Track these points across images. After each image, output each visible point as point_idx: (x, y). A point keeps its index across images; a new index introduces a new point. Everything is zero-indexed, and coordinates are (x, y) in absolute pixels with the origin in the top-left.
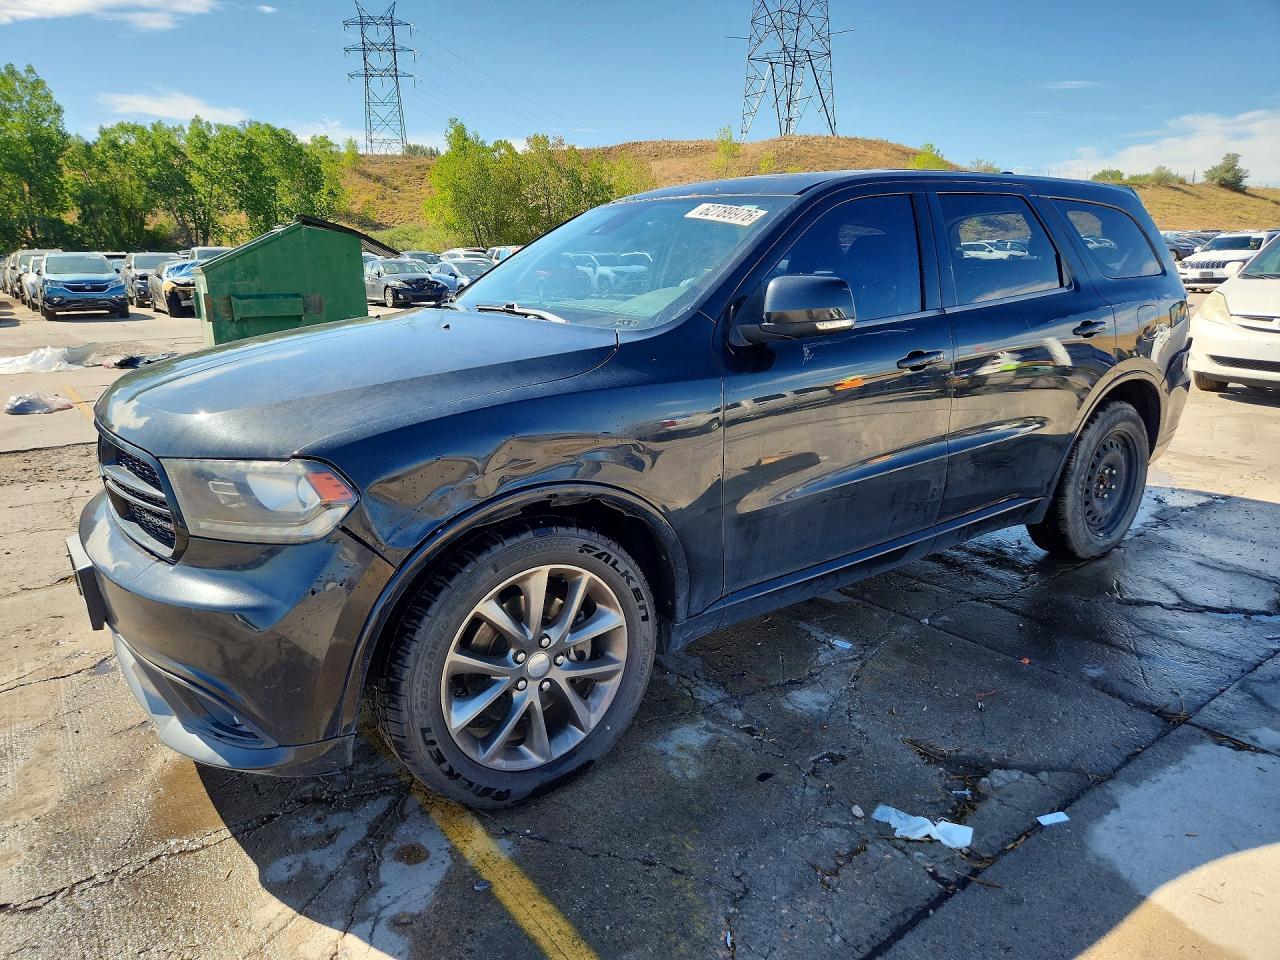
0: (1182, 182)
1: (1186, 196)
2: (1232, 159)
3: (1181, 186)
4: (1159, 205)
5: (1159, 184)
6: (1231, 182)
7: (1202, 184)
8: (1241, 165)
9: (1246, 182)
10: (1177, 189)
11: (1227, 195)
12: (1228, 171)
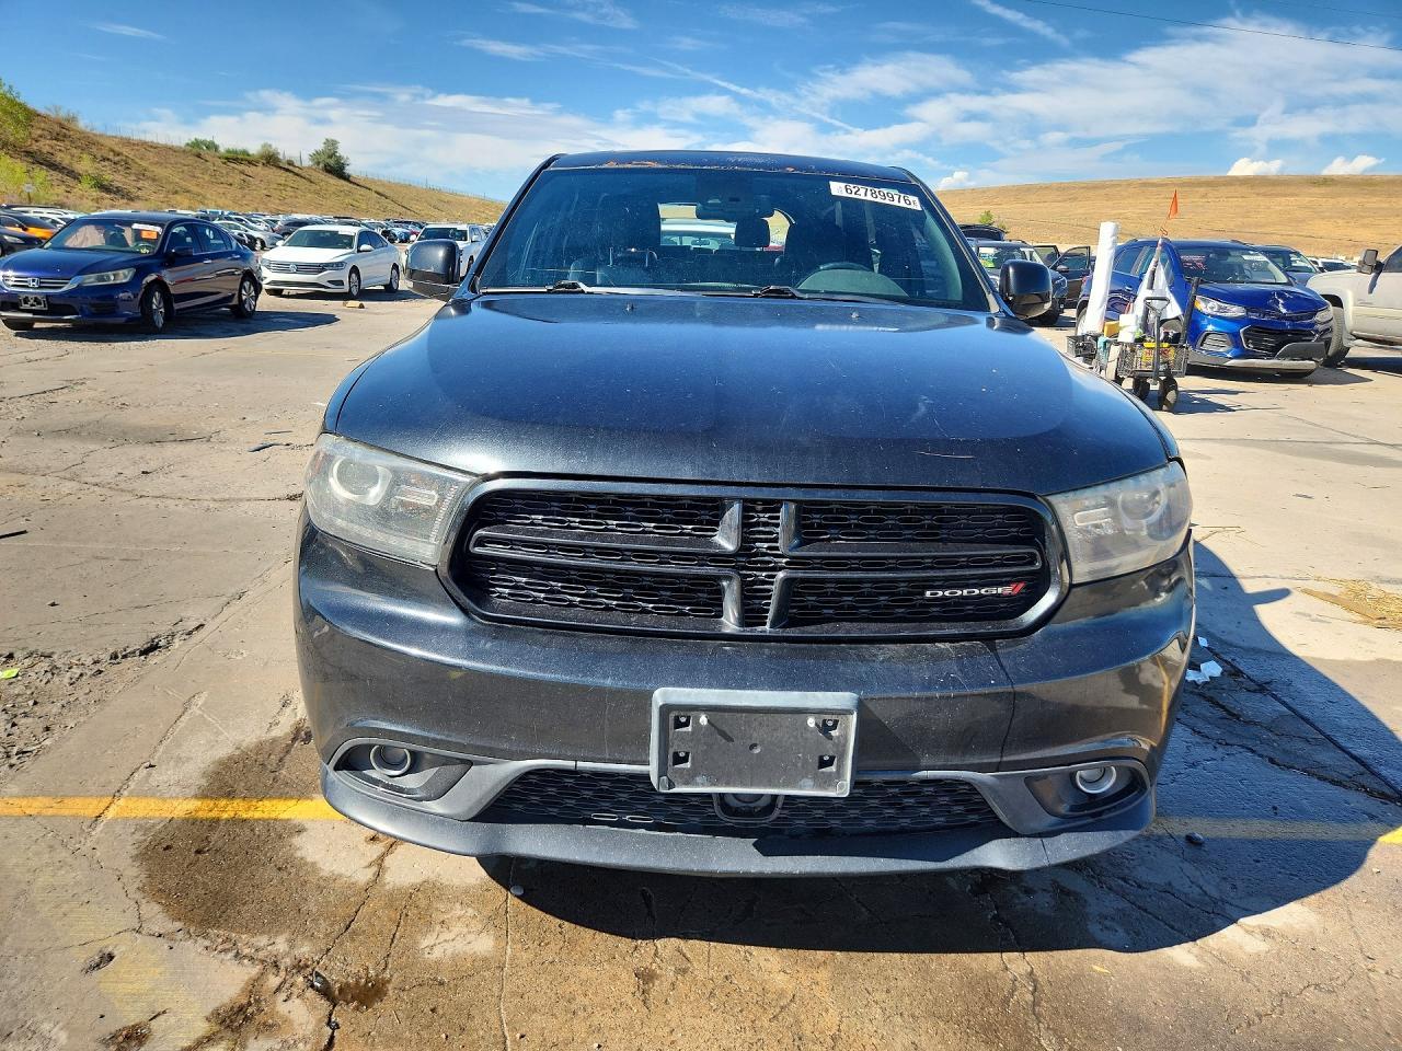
0: (290, 163)
1: (298, 178)
2: (332, 144)
3: (291, 168)
4: (275, 186)
5: (268, 163)
6: (336, 169)
7: (309, 168)
8: (341, 151)
9: (348, 170)
10: (287, 170)
11: (333, 181)
12: (330, 157)
